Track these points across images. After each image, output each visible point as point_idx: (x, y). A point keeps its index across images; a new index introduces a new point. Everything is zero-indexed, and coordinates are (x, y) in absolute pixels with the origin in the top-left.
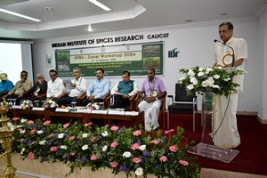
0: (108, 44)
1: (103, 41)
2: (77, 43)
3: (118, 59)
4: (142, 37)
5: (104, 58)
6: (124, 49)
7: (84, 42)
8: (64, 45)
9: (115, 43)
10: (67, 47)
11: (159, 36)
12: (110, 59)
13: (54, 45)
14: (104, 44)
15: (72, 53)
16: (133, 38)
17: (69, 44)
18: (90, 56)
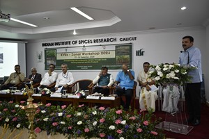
0: (88, 44)
1: (84, 42)
2: (63, 43)
3: (96, 57)
4: (115, 40)
5: (85, 56)
6: (101, 48)
7: (69, 43)
8: (52, 44)
9: (93, 44)
10: (54, 47)
11: (129, 39)
12: (89, 56)
13: (44, 45)
14: (85, 45)
15: (58, 51)
16: (108, 40)
17: (56, 44)
18: (73, 54)
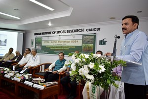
0: (63, 34)
1: (60, 32)
2: (47, 33)
3: (68, 44)
4: (83, 30)
5: (60, 43)
6: (71, 38)
7: (50, 33)
8: (40, 34)
9: (67, 34)
10: (41, 36)
11: (94, 30)
12: (63, 44)
13: (35, 34)
14: (61, 34)
15: (43, 39)
16: (77, 31)
17: (43, 34)
18: (52, 41)
